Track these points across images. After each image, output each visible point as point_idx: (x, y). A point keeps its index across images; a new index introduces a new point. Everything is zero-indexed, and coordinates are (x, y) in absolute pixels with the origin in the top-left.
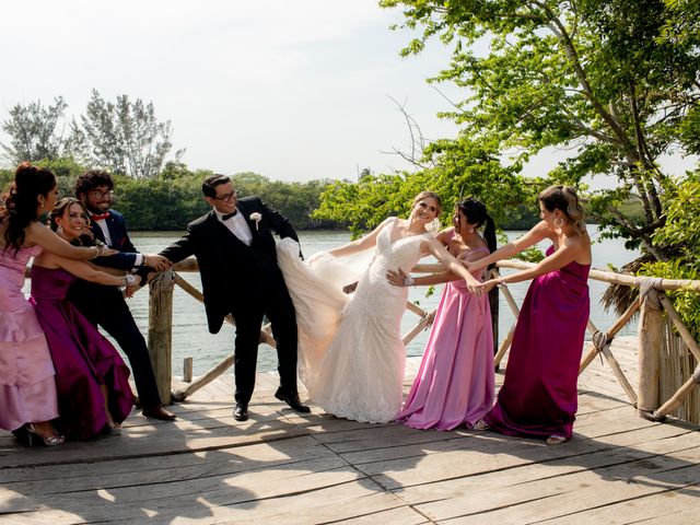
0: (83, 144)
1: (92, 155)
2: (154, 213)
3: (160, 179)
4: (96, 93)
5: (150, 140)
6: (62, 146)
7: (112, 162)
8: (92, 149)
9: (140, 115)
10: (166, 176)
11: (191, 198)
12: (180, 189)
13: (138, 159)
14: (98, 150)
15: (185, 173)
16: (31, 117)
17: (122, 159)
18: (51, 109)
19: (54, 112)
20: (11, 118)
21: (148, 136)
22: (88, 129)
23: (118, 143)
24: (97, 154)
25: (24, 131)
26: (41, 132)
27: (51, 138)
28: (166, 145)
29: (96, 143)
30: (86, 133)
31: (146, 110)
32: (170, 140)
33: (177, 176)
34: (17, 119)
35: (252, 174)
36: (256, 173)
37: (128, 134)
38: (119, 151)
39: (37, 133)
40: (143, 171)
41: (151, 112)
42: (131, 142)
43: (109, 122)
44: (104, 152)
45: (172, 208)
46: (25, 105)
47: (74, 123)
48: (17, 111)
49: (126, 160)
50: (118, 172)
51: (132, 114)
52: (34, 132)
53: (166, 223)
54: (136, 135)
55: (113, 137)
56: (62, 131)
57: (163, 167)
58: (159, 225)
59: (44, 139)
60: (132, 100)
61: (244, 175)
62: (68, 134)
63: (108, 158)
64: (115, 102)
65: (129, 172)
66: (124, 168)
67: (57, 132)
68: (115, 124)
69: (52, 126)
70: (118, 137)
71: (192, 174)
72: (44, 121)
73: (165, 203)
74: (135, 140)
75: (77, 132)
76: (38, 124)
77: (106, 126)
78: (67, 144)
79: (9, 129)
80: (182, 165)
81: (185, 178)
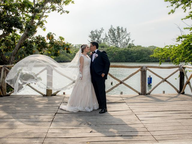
0: (108, 40)
1: (110, 42)
2: (125, 57)
3: (127, 48)
4: (112, 26)
5: (125, 38)
6: (103, 40)
7: (115, 44)
8: (110, 41)
9: (122, 31)
10: (128, 47)
11: (135, 53)
12: (132, 51)
13: (122, 43)
14: (112, 41)
15: (134, 46)
16: (95, 33)
17: (118, 43)
18: (100, 31)
19: (101, 32)
20: (91, 34)
21: (124, 37)
22: (109, 35)
23: (117, 39)
24: (111, 42)
25: (93, 37)
26: (98, 37)
27: (100, 38)
28: (129, 39)
29: (111, 39)
30: (109, 37)
31: (124, 30)
32: (130, 38)
33: (131, 47)
34: (92, 34)
35: (153, 46)
36: (155, 46)
37: (119, 37)
38: (117, 41)
39: (97, 37)
40: (123, 46)
41: (126, 30)
42: (120, 39)
43: (115, 34)
44: (113, 41)
45: (130, 56)
46: (94, 30)
47: (106, 34)
48: (92, 32)
49: (119, 43)
50: (116, 46)
51: (120, 31)
52: (96, 37)
53: (128, 60)
54: (121, 37)
55: (115, 37)
56: (103, 36)
57: (128, 45)
58: (126, 60)
59: (98, 39)
60: (120, 28)
61: (151, 47)
62: (104, 37)
63: (114, 43)
64: (116, 28)
65: (119, 47)
66: (118, 45)
67: (101, 37)
68: (116, 34)
69: (100, 35)
70: (116, 37)
71: (136, 47)
72: (98, 34)
73: (128, 54)
74: (121, 38)
75: (106, 36)
76: (97, 35)
77: (114, 34)
78: (104, 40)
79: (90, 36)
80: (133, 44)
81: (134, 48)
